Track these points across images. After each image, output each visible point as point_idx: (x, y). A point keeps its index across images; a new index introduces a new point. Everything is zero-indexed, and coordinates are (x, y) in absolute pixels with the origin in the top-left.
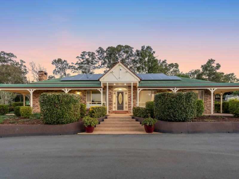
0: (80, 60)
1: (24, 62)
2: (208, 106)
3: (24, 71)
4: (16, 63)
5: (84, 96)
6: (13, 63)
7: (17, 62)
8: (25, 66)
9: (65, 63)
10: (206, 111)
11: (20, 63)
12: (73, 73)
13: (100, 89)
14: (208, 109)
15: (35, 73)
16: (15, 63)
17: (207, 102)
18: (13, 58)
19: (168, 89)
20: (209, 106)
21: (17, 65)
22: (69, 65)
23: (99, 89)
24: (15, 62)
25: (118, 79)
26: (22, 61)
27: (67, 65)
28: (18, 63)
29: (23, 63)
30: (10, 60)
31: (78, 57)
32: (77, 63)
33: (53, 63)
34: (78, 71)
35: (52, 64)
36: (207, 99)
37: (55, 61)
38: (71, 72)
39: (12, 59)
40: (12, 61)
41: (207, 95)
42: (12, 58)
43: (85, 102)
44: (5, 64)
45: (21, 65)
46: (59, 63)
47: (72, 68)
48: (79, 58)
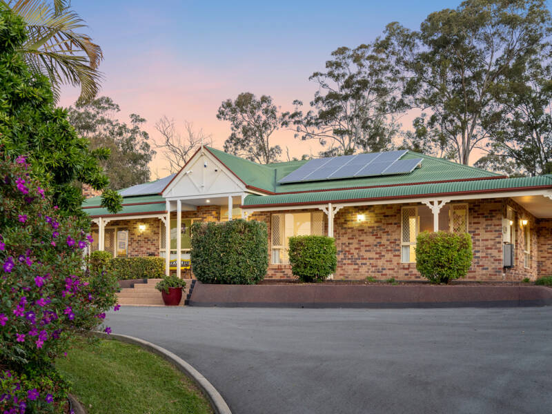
0: (324, 86)
1: (142, 120)
2: (478, 255)
3: (142, 152)
4: (120, 128)
5: (155, 233)
6: (111, 127)
7: (121, 123)
8: (145, 135)
9: (264, 106)
10: (475, 272)
11: (130, 126)
12: (304, 138)
13: (164, 215)
14: (481, 263)
15: (172, 156)
16: (116, 129)
17: (477, 243)
18: (109, 114)
19: (355, 207)
20: (484, 255)
21: (121, 134)
22: (279, 115)
23: (160, 217)
24: (117, 125)
25: (200, 190)
26: (137, 119)
27: (273, 112)
28: (124, 126)
29: (140, 125)
30: (103, 121)
31: (316, 75)
32: (318, 100)
33: (221, 115)
34: (320, 131)
35: (218, 117)
36: (477, 232)
37: (229, 105)
38: (296, 136)
39: (106, 117)
40: (109, 121)
41: (476, 220)
42: (109, 111)
43: (155, 249)
44: (91, 135)
45: (134, 131)
46: (242, 111)
47: (298, 122)
48: (321, 78)
